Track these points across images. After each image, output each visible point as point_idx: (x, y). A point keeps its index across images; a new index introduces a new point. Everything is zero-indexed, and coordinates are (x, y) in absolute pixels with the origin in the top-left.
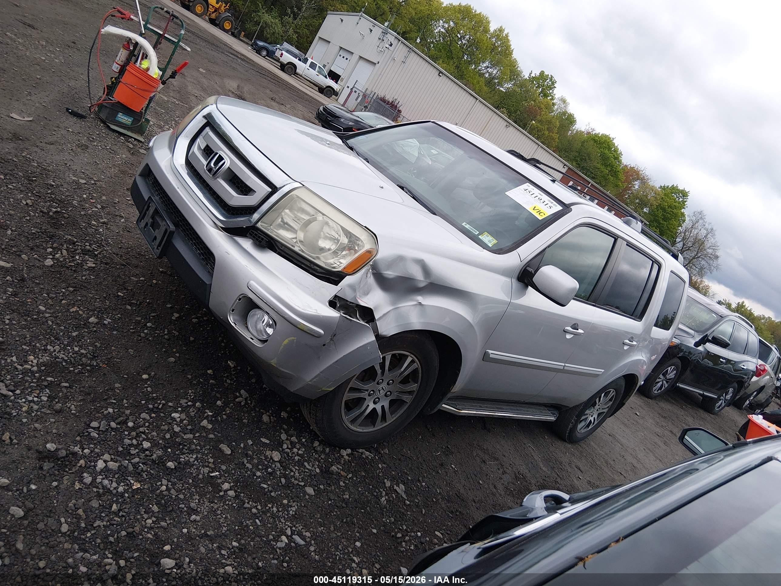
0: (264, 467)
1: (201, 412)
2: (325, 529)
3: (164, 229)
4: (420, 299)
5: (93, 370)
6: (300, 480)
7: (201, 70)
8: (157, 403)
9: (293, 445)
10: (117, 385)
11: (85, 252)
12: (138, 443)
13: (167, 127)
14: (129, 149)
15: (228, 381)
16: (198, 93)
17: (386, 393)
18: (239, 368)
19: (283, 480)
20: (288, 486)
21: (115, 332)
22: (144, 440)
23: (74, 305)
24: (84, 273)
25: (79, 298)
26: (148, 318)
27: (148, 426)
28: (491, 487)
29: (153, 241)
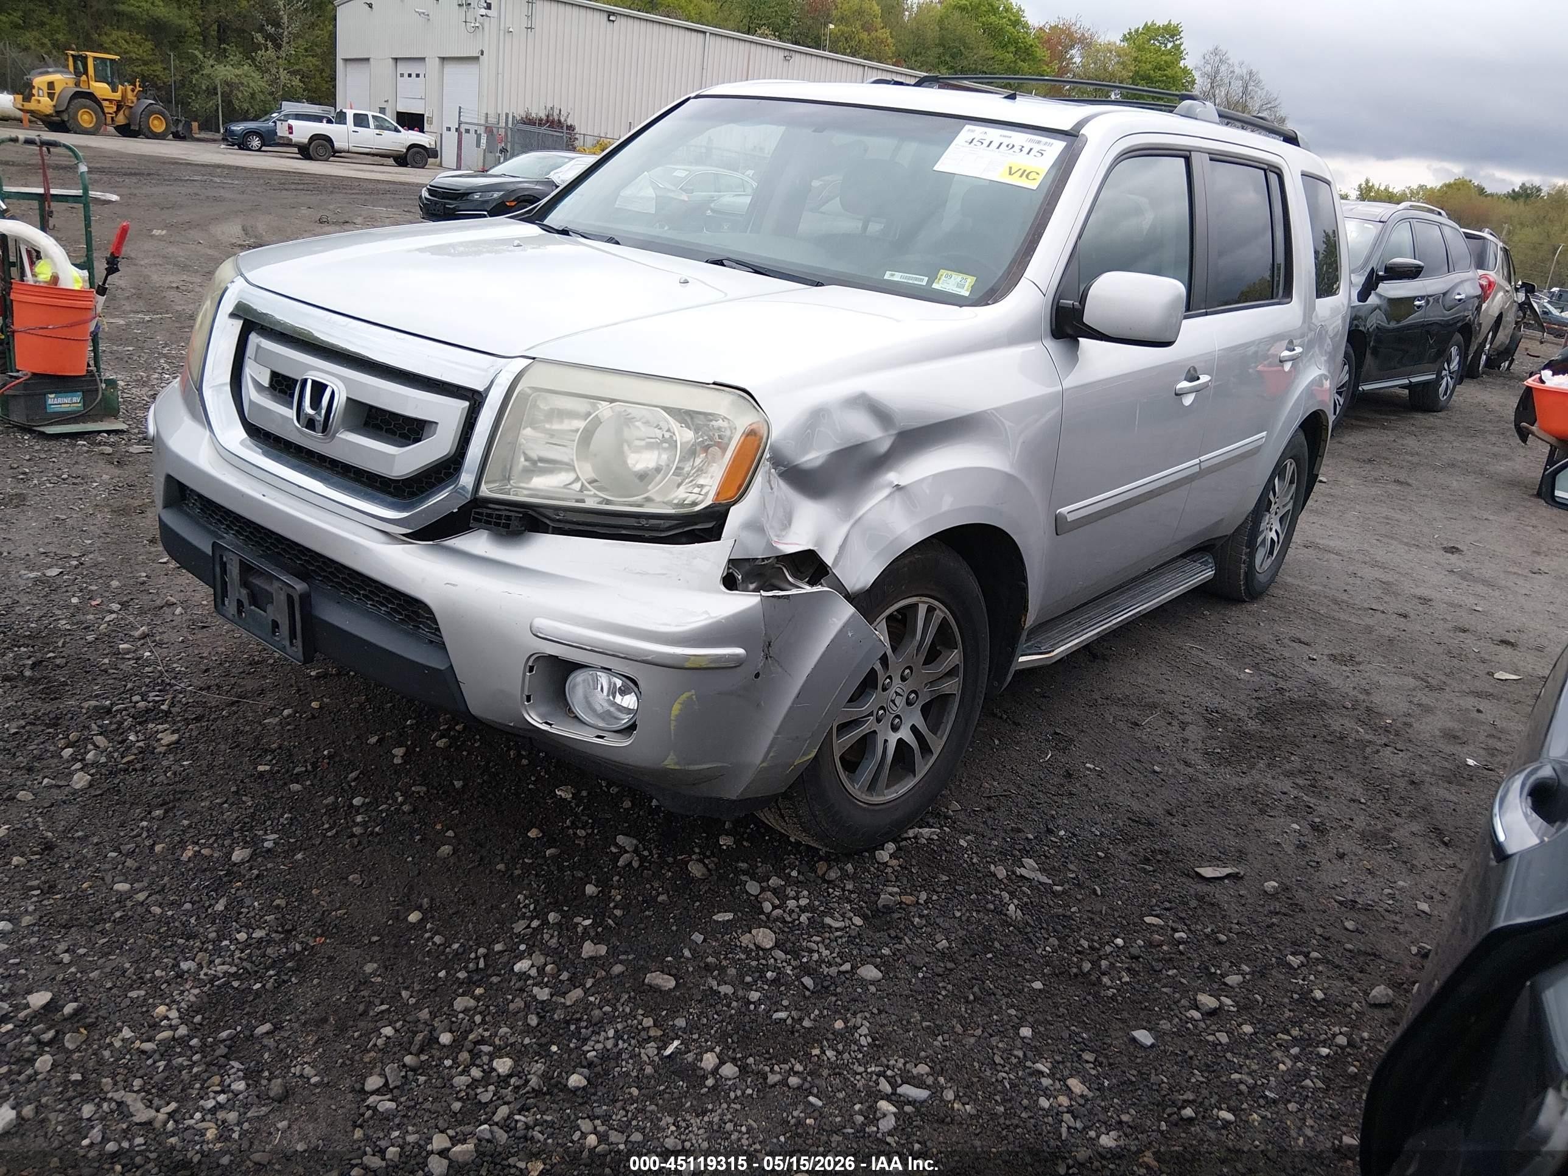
0: (757, 975)
1: (565, 927)
2: (946, 1036)
3: (283, 597)
4: (893, 477)
5: (302, 963)
6: (838, 960)
7: (156, 232)
8: (469, 960)
9: (783, 897)
10: (369, 968)
11: (142, 718)
12: (484, 1071)
13: (156, 375)
14: (109, 458)
15: (581, 833)
16: (175, 279)
17: (908, 698)
18: (584, 793)
19: (808, 981)
20: (824, 988)
21: (299, 856)
22: (492, 1056)
23: (183, 846)
24: (165, 763)
25: (186, 822)
26: (346, 787)
27: (483, 1022)
28: (1181, 767)
29: (274, 633)
